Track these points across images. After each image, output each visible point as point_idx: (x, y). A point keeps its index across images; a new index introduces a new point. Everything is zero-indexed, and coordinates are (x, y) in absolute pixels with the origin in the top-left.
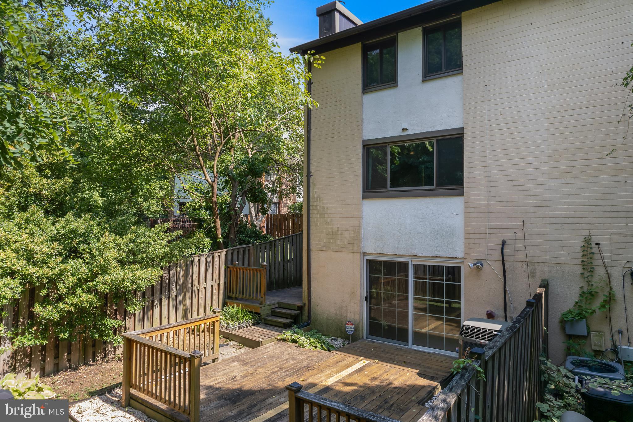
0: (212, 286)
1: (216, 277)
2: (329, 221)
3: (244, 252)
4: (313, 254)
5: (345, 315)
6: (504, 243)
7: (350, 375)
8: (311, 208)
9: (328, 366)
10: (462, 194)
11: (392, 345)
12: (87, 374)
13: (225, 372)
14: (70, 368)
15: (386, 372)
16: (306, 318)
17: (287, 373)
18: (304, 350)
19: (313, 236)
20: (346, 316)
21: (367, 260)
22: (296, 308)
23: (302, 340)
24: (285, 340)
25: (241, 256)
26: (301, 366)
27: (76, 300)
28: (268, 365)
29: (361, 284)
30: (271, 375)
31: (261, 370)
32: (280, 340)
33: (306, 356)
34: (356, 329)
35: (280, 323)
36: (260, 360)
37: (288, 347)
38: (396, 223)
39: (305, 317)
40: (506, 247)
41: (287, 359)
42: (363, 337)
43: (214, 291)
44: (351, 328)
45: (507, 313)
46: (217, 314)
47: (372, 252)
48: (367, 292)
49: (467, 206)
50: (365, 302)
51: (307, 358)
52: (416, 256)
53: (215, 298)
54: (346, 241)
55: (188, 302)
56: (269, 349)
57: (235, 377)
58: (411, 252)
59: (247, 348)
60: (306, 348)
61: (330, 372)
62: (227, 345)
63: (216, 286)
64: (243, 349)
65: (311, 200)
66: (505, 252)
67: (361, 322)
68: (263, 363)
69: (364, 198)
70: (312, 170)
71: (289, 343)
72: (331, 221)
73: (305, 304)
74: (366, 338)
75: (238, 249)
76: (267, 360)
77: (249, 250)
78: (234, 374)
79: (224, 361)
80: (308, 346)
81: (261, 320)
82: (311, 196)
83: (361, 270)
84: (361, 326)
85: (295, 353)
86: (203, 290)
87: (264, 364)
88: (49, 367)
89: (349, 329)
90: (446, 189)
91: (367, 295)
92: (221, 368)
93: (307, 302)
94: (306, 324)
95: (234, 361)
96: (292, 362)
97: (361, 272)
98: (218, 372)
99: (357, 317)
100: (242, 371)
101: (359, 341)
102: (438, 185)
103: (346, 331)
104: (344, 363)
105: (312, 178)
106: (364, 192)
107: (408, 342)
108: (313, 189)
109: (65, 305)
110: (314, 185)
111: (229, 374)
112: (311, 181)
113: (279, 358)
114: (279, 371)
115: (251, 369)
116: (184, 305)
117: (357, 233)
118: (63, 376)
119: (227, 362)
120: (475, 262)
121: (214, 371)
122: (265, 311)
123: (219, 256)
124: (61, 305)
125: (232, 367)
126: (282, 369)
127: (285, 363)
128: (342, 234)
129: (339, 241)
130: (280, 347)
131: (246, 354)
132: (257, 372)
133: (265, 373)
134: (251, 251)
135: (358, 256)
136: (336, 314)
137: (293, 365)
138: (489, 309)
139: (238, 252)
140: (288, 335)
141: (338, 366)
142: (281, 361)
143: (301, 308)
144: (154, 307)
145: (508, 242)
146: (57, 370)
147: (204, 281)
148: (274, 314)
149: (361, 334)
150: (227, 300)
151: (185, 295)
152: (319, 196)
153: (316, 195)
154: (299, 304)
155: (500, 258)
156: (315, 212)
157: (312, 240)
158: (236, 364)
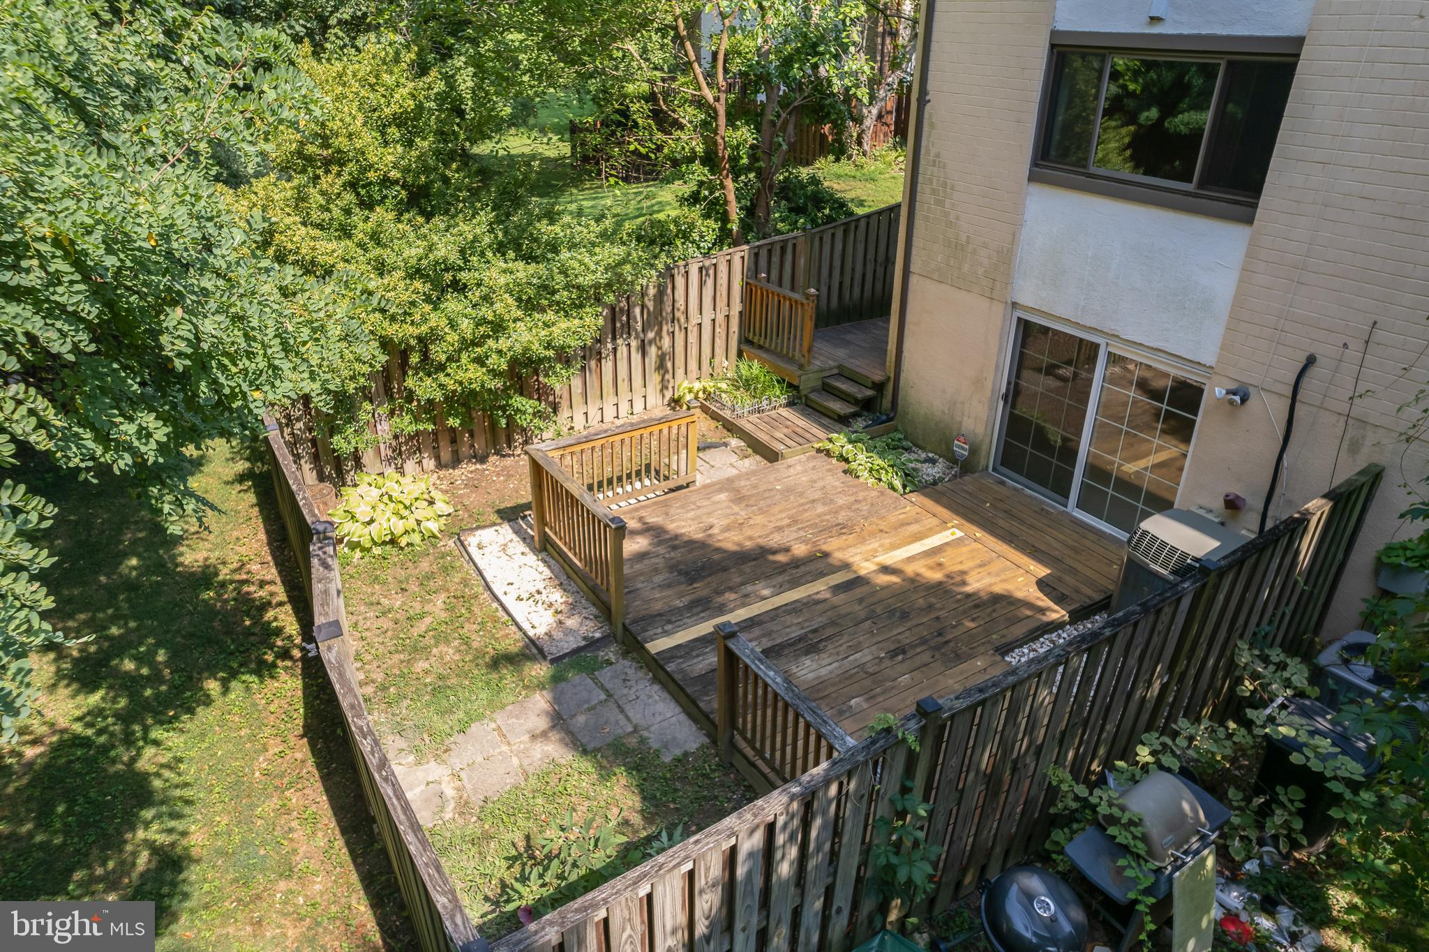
0: (714, 320)
1: (721, 303)
2: (952, 218)
3: (783, 250)
4: (913, 280)
5: (958, 419)
6: (1311, 361)
7: (910, 559)
8: (920, 179)
9: (881, 531)
10: (1249, 220)
11: (1036, 498)
12: (498, 475)
13: (699, 512)
14: (475, 457)
15: (980, 566)
16: (889, 405)
17: (802, 533)
18: (856, 481)
19: (917, 242)
20: (961, 423)
21: (1019, 319)
22: (870, 384)
23: (862, 458)
24: (828, 453)
25: (776, 260)
26: (834, 521)
27: (460, 375)
28: (776, 509)
29: (997, 367)
30: (772, 533)
31: (759, 519)
32: (819, 451)
33: (852, 499)
34: (974, 451)
35: (833, 411)
36: (766, 495)
37: (829, 470)
38: (1090, 254)
39: (886, 402)
40: (1314, 371)
41: (814, 501)
42: (987, 467)
43: (718, 330)
44: (963, 448)
45: (1271, 508)
46: (692, 411)
47: (1031, 305)
48: (1009, 383)
49: (1251, 254)
50: (1001, 403)
51: (852, 504)
52: (1117, 336)
53: (720, 343)
54: (980, 271)
55: (666, 342)
56: (792, 470)
57: (711, 527)
58: (1108, 326)
59: (758, 458)
60: (861, 480)
61: (876, 545)
62: (726, 445)
63: (720, 318)
64: (751, 459)
65: (922, 162)
66: (1305, 381)
67: (987, 441)
68: (769, 501)
69: (1032, 178)
70: (930, 87)
71: (834, 461)
72: (957, 218)
73: (889, 379)
74: (994, 469)
75: (772, 244)
76: (778, 497)
77: (794, 245)
78: (712, 520)
79: (705, 487)
80: (866, 474)
81: (800, 398)
82: (923, 151)
83: (1001, 338)
84: (985, 447)
85: (836, 488)
86: (696, 329)
87: (769, 506)
88: (446, 454)
89: (961, 449)
90: (1218, 199)
91: (1008, 390)
92: (694, 503)
93: (892, 376)
94: (884, 417)
95: (721, 490)
96: (820, 509)
97: (1001, 343)
98: (688, 512)
99: (980, 430)
100: (727, 516)
101: (976, 475)
102: (1201, 185)
103: (953, 452)
104: (914, 528)
105: (928, 108)
106: (1035, 164)
107: (1067, 497)
108: (929, 136)
109: (447, 379)
110: (932, 125)
111: (705, 519)
112: (926, 116)
113: (801, 495)
114: (789, 526)
115: (743, 513)
116: (660, 348)
117: (1005, 260)
118: (467, 470)
119: (709, 490)
120: (1233, 386)
121: (682, 507)
122: (808, 382)
123: (729, 261)
124: (441, 376)
125: (714, 503)
126: (795, 522)
127: (806, 510)
128: (974, 252)
129: (966, 267)
130: (814, 468)
131: (748, 475)
132: (752, 522)
133: (764, 526)
134: (799, 248)
135: (998, 309)
136: (943, 412)
137: (819, 516)
138: (1236, 489)
139: (770, 251)
140: (840, 442)
141: (902, 532)
142: (803, 504)
143: (879, 387)
144: (603, 361)
145: (1321, 360)
146: (456, 461)
147: (697, 311)
148: (827, 389)
149: (983, 462)
150: (744, 347)
151: (661, 329)
152: (938, 155)
153: (933, 151)
154: (877, 377)
155: (1288, 391)
156: (928, 190)
157: (914, 252)
158: (723, 497)
